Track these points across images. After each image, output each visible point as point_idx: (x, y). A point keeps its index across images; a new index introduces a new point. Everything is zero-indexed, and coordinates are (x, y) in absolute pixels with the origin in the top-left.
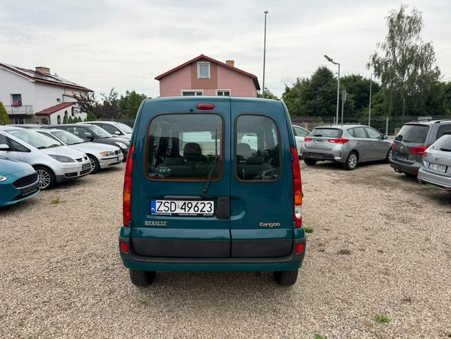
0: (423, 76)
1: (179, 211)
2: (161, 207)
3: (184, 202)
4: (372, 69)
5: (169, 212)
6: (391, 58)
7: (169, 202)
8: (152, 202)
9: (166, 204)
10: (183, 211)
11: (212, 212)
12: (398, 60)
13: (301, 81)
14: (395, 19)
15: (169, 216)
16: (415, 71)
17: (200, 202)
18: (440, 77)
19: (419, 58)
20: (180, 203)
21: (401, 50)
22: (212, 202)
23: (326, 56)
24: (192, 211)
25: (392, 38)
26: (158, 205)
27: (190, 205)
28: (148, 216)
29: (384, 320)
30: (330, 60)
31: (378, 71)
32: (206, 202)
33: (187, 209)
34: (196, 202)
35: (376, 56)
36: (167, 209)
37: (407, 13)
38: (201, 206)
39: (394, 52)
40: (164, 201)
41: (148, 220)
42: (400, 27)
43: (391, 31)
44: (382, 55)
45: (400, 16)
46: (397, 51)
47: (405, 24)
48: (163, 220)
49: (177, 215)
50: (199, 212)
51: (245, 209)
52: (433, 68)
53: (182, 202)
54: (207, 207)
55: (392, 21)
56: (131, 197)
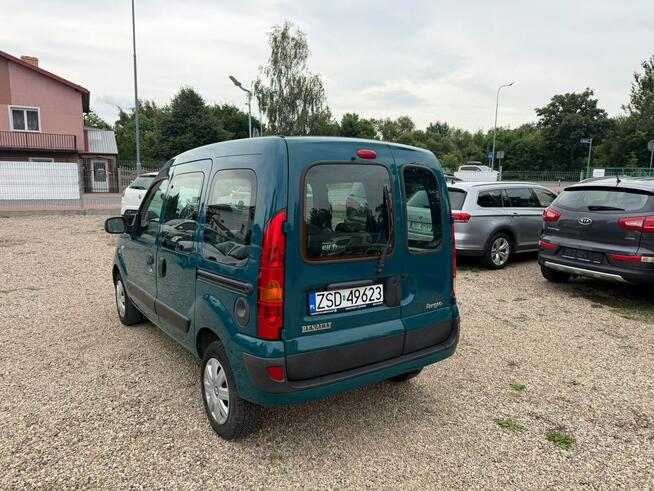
0: (315, 118)
1: (345, 304)
2: (323, 302)
3: (350, 290)
4: (255, 102)
5: (333, 307)
6: (278, 88)
7: (333, 292)
8: (311, 296)
9: (330, 297)
10: (349, 304)
11: (382, 299)
12: (285, 92)
13: (143, 105)
14: (279, 39)
15: (334, 313)
16: (305, 111)
17: (369, 287)
18: (332, 119)
19: (306, 93)
20: (346, 293)
21: (288, 82)
22: (381, 286)
23: (232, 78)
24: (360, 302)
25: (275, 62)
26: (318, 299)
27: (357, 293)
28: (306, 319)
29: (522, 388)
30: (238, 84)
31: (262, 104)
32: (374, 287)
33: (355, 299)
34: (364, 288)
35: (258, 82)
36: (330, 304)
37: (291, 33)
38: (369, 293)
39: (280, 82)
40: (326, 293)
41: (307, 324)
42: (286, 50)
43: (275, 54)
44: (266, 83)
45: (284, 36)
46: (283, 81)
47: (289, 46)
48: (327, 321)
49: (343, 310)
50: (368, 302)
51: (413, 292)
52: (324, 107)
53: (348, 291)
54: (375, 294)
55: (275, 39)
56: (284, 293)
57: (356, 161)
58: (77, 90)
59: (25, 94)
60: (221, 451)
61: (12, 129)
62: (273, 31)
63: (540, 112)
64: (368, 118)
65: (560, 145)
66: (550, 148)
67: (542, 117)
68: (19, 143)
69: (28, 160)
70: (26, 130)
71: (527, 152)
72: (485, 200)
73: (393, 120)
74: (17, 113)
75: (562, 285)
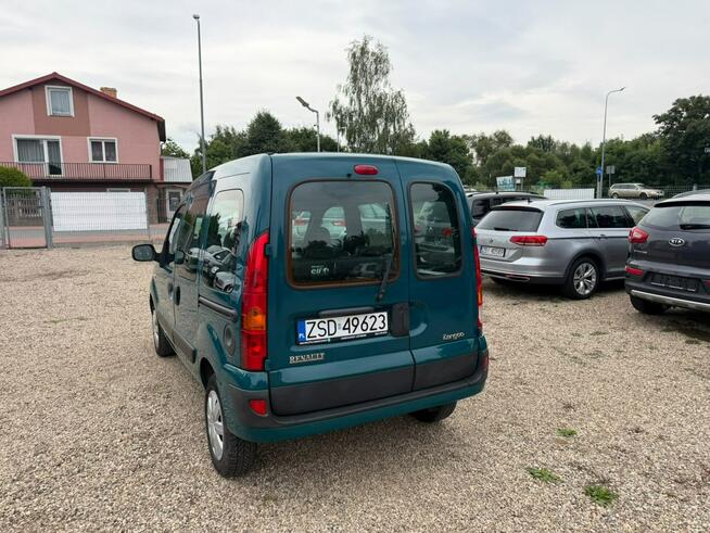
0: (397, 136)
1: (341, 333)
2: (314, 330)
3: (346, 318)
4: (334, 122)
5: (327, 336)
6: (357, 107)
7: (326, 320)
8: (299, 324)
9: (322, 325)
10: (346, 333)
11: (386, 328)
12: (365, 111)
13: (223, 132)
14: (358, 54)
15: (327, 343)
16: (386, 130)
17: (369, 315)
18: (415, 137)
19: (388, 111)
20: (342, 321)
21: (368, 99)
22: (385, 314)
23: (299, 98)
24: (359, 331)
25: (355, 79)
26: (308, 327)
27: (355, 322)
28: (294, 349)
29: (571, 434)
30: (305, 105)
31: (341, 124)
32: (377, 315)
33: (352, 328)
34: (363, 316)
35: (336, 103)
36: (322, 332)
37: (371, 47)
38: (370, 321)
39: (360, 101)
40: (317, 321)
41: (295, 354)
42: (365, 65)
43: (354, 70)
44: (345, 102)
45: (363, 51)
46: (363, 100)
47: (370, 63)
48: (318, 351)
49: (338, 340)
50: (368, 331)
51: (426, 321)
52: (407, 125)
53: (344, 319)
54: (378, 322)
55: (354, 55)
56: (267, 321)
57: (352, 178)
58: (152, 119)
59: (104, 125)
60: (216, 488)
61: (91, 160)
62: (351, 46)
63: (659, 119)
64: (460, 135)
65: (684, 156)
66: (672, 160)
67: (662, 124)
68: (97, 174)
69: (105, 191)
70: (104, 161)
71: (644, 166)
72: (567, 221)
73: (487, 135)
74: (96, 145)
75: (656, 317)
